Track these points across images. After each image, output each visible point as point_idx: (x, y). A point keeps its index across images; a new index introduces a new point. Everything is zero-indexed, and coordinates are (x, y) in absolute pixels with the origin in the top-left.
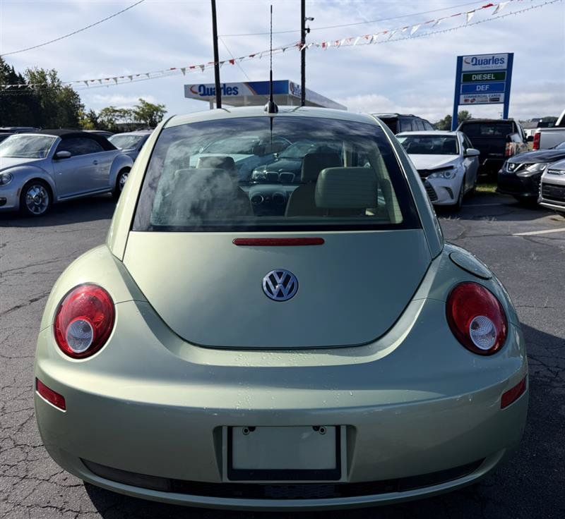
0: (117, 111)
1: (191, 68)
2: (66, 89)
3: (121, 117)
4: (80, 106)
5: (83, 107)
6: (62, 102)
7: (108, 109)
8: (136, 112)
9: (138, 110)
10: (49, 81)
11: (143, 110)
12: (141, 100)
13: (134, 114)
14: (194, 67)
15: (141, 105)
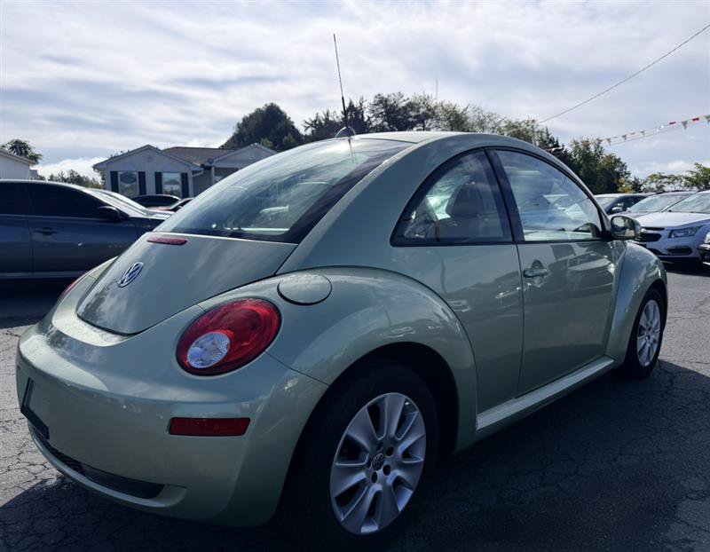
0: (666, 177)
1: (694, 120)
2: (610, 157)
3: (669, 183)
4: (626, 173)
5: (629, 174)
6: (603, 170)
7: (655, 175)
8: (687, 178)
9: (690, 175)
10: (592, 149)
11: (697, 176)
12: (697, 164)
13: (684, 180)
14: (698, 119)
15: (697, 170)
